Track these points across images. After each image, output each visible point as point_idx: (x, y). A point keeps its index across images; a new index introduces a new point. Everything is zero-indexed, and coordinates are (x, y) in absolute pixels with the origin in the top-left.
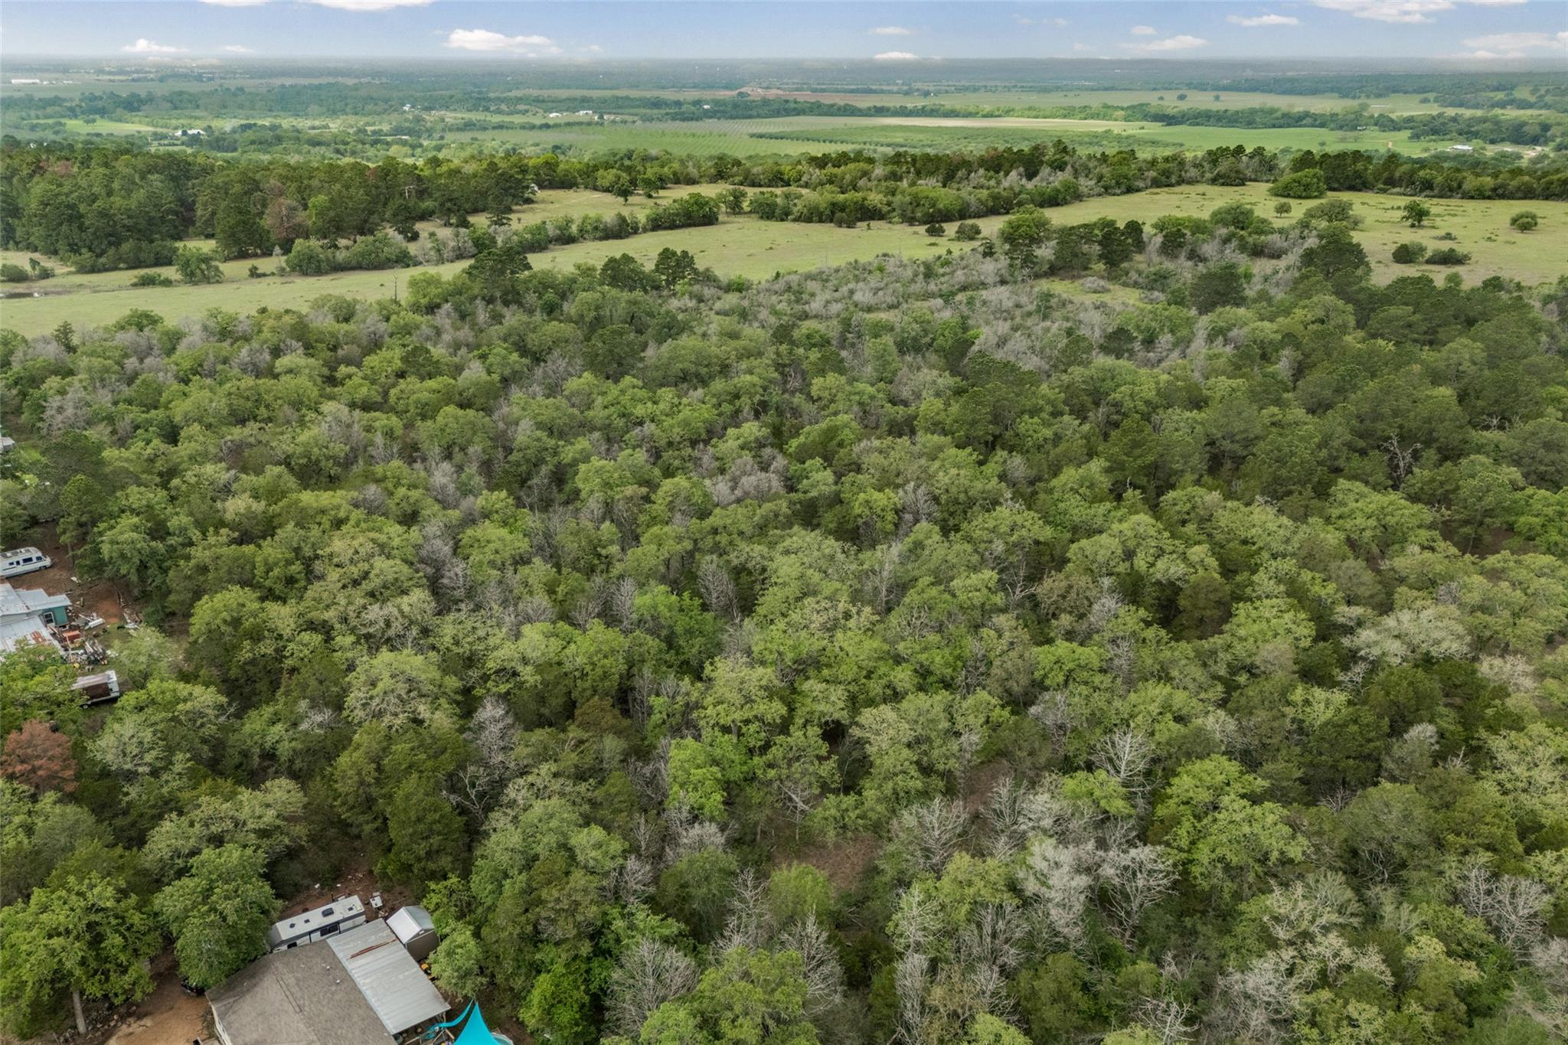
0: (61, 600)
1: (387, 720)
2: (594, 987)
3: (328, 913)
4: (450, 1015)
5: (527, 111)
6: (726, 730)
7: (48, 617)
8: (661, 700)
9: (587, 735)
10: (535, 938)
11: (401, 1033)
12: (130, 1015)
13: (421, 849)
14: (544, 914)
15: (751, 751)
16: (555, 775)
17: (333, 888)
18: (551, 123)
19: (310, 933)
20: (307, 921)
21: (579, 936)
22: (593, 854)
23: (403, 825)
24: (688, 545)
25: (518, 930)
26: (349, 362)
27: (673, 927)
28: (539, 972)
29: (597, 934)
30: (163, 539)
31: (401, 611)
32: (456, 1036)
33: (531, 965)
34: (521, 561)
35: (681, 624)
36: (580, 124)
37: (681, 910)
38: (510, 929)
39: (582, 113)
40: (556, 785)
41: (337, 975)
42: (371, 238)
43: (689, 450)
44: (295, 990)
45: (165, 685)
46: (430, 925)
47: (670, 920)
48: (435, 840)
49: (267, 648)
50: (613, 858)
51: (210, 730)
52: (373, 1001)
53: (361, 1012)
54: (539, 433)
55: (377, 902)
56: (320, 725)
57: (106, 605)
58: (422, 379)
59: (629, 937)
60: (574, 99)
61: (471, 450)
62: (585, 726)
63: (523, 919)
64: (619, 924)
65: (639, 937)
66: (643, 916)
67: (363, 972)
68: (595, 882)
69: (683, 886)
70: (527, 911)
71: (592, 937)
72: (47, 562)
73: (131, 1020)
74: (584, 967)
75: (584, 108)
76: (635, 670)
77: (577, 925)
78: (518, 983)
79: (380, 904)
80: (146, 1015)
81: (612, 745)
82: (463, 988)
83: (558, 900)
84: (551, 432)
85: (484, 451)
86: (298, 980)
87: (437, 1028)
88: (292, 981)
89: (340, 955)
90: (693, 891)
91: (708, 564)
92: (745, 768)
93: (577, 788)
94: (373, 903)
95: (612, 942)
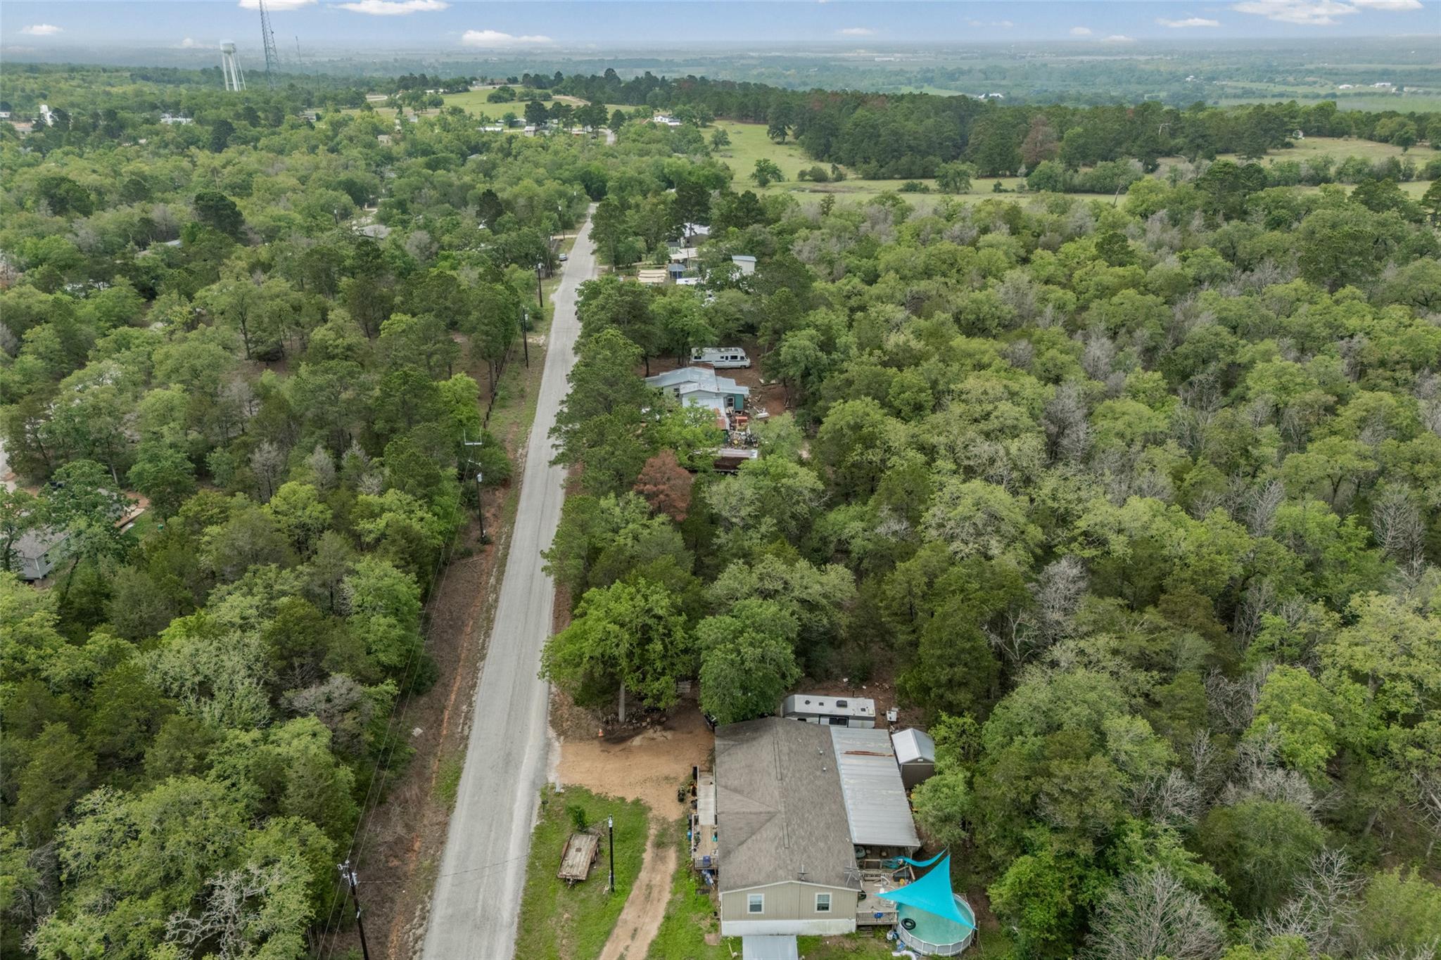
0: (744, 391)
1: (956, 545)
2: (1083, 898)
3: (842, 705)
4: (920, 854)
5: (1315, 83)
6: (1359, 677)
7: (730, 400)
8: (1277, 620)
9: (1165, 624)
10: (1030, 812)
11: (865, 847)
12: (660, 723)
13: (944, 675)
14: (1046, 787)
15: (1391, 717)
16: (1115, 652)
17: (858, 688)
18: (1338, 93)
19: (821, 716)
20: (821, 704)
21: (1083, 832)
22: (1129, 747)
23: (933, 643)
24: (1372, 466)
25: (1013, 795)
26: (1047, 247)
27: (1207, 875)
28: (1024, 852)
29: (1107, 840)
30: (829, 353)
31: (1008, 453)
32: (917, 878)
33: (1018, 841)
34: (1156, 440)
35: (1334, 550)
36: (1374, 94)
37: (1227, 864)
38: (1004, 788)
39: (1378, 84)
40: (1112, 664)
41: (826, 762)
42: (1111, 164)
43: (1409, 373)
44: (785, 758)
45: (780, 461)
46: (931, 757)
47: (1206, 865)
48: (960, 670)
49: (874, 456)
50: (1153, 764)
51: (802, 509)
52: (849, 804)
53: (833, 807)
54: (1219, 328)
55: (892, 715)
56: (895, 533)
57: (776, 405)
58: (1112, 265)
59: (1143, 860)
60: (1374, 72)
61: (1138, 333)
62: (1168, 614)
63: (1022, 784)
64: (1134, 838)
65: (1156, 865)
66: (1168, 843)
67: (851, 771)
68: (1121, 779)
69: (1238, 836)
70: (1028, 778)
71: (1097, 841)
72: (747, 362)
73: (659, 728)
74: (1078, 870)
75: (1382, 80)
76: (1252, 580)
77: (1083, 818)
78: (997, 853)
79: (894, 719)
80: (671, 729)
81: (1193, 645)
82: (939, 831)
83: (1067, 779)
84: (1234, 329)
85: (1151, 337)
86: (791, 751)
87: (901, 860)
88: (785, 750)
89: (837, 747)
90: (1251, 846)
91: (1394, 493)
92: (1374, 734)
93: (1135, 675)
94: (888, 715)
95: (1121, 858)
